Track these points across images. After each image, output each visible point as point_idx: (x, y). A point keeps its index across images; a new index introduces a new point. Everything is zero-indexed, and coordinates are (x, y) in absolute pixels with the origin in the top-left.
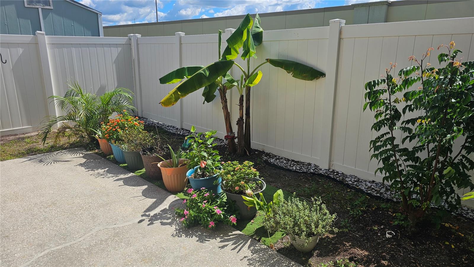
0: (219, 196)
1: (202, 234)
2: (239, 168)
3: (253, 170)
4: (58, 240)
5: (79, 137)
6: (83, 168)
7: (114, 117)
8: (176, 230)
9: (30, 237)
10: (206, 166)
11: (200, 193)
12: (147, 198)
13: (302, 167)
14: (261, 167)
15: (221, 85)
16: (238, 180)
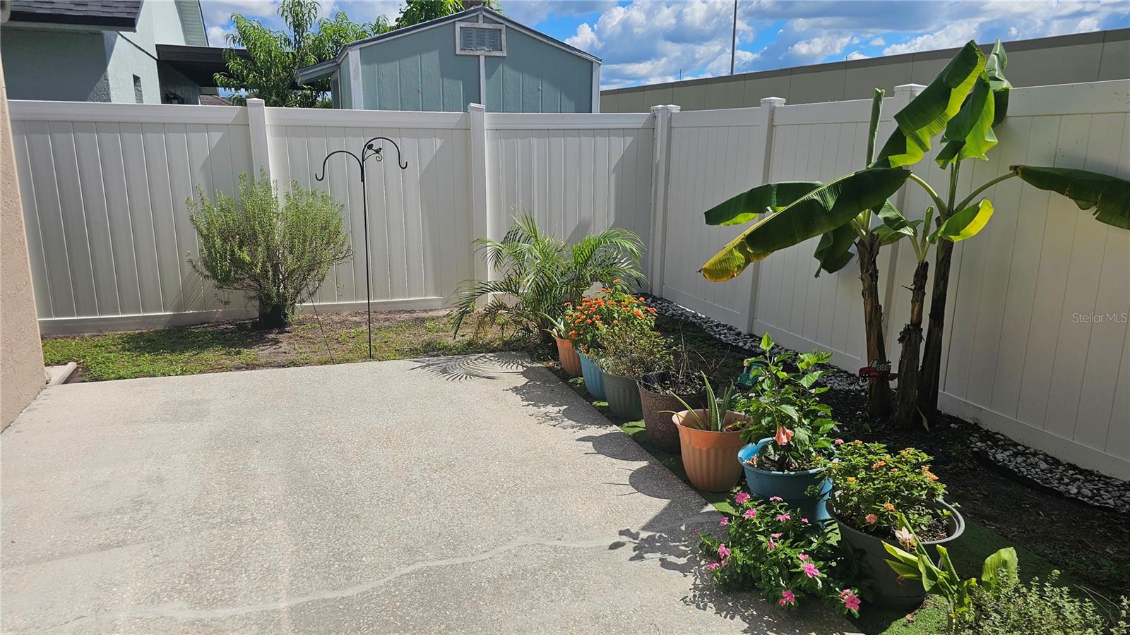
0: (819, 526)
1: (760, 616)
2: (885, 466)
3: (929, 477)
4: (443, 547)
5: (522, 329)
6: (519, 396)
7: (594, 292)
8: (694, 589)
9: (396, 527)
10: (791, 443)
11: (765, 508)
12: (639, 492)
13: (1102, 492)
14: (962, 469)
15: (864, 233)
16: (878, 497)
